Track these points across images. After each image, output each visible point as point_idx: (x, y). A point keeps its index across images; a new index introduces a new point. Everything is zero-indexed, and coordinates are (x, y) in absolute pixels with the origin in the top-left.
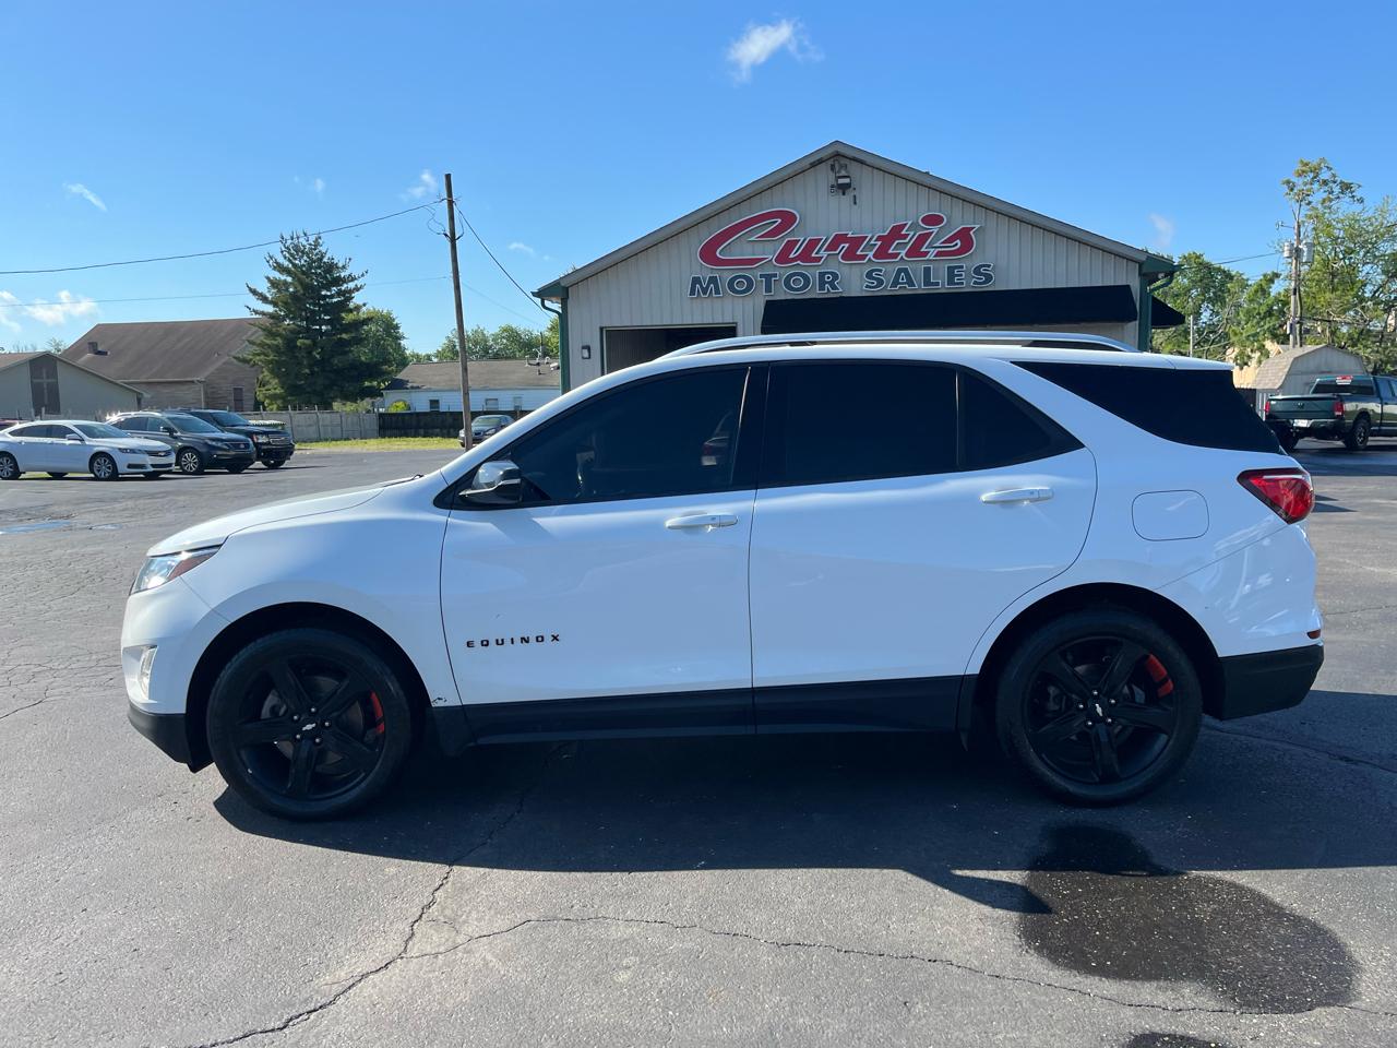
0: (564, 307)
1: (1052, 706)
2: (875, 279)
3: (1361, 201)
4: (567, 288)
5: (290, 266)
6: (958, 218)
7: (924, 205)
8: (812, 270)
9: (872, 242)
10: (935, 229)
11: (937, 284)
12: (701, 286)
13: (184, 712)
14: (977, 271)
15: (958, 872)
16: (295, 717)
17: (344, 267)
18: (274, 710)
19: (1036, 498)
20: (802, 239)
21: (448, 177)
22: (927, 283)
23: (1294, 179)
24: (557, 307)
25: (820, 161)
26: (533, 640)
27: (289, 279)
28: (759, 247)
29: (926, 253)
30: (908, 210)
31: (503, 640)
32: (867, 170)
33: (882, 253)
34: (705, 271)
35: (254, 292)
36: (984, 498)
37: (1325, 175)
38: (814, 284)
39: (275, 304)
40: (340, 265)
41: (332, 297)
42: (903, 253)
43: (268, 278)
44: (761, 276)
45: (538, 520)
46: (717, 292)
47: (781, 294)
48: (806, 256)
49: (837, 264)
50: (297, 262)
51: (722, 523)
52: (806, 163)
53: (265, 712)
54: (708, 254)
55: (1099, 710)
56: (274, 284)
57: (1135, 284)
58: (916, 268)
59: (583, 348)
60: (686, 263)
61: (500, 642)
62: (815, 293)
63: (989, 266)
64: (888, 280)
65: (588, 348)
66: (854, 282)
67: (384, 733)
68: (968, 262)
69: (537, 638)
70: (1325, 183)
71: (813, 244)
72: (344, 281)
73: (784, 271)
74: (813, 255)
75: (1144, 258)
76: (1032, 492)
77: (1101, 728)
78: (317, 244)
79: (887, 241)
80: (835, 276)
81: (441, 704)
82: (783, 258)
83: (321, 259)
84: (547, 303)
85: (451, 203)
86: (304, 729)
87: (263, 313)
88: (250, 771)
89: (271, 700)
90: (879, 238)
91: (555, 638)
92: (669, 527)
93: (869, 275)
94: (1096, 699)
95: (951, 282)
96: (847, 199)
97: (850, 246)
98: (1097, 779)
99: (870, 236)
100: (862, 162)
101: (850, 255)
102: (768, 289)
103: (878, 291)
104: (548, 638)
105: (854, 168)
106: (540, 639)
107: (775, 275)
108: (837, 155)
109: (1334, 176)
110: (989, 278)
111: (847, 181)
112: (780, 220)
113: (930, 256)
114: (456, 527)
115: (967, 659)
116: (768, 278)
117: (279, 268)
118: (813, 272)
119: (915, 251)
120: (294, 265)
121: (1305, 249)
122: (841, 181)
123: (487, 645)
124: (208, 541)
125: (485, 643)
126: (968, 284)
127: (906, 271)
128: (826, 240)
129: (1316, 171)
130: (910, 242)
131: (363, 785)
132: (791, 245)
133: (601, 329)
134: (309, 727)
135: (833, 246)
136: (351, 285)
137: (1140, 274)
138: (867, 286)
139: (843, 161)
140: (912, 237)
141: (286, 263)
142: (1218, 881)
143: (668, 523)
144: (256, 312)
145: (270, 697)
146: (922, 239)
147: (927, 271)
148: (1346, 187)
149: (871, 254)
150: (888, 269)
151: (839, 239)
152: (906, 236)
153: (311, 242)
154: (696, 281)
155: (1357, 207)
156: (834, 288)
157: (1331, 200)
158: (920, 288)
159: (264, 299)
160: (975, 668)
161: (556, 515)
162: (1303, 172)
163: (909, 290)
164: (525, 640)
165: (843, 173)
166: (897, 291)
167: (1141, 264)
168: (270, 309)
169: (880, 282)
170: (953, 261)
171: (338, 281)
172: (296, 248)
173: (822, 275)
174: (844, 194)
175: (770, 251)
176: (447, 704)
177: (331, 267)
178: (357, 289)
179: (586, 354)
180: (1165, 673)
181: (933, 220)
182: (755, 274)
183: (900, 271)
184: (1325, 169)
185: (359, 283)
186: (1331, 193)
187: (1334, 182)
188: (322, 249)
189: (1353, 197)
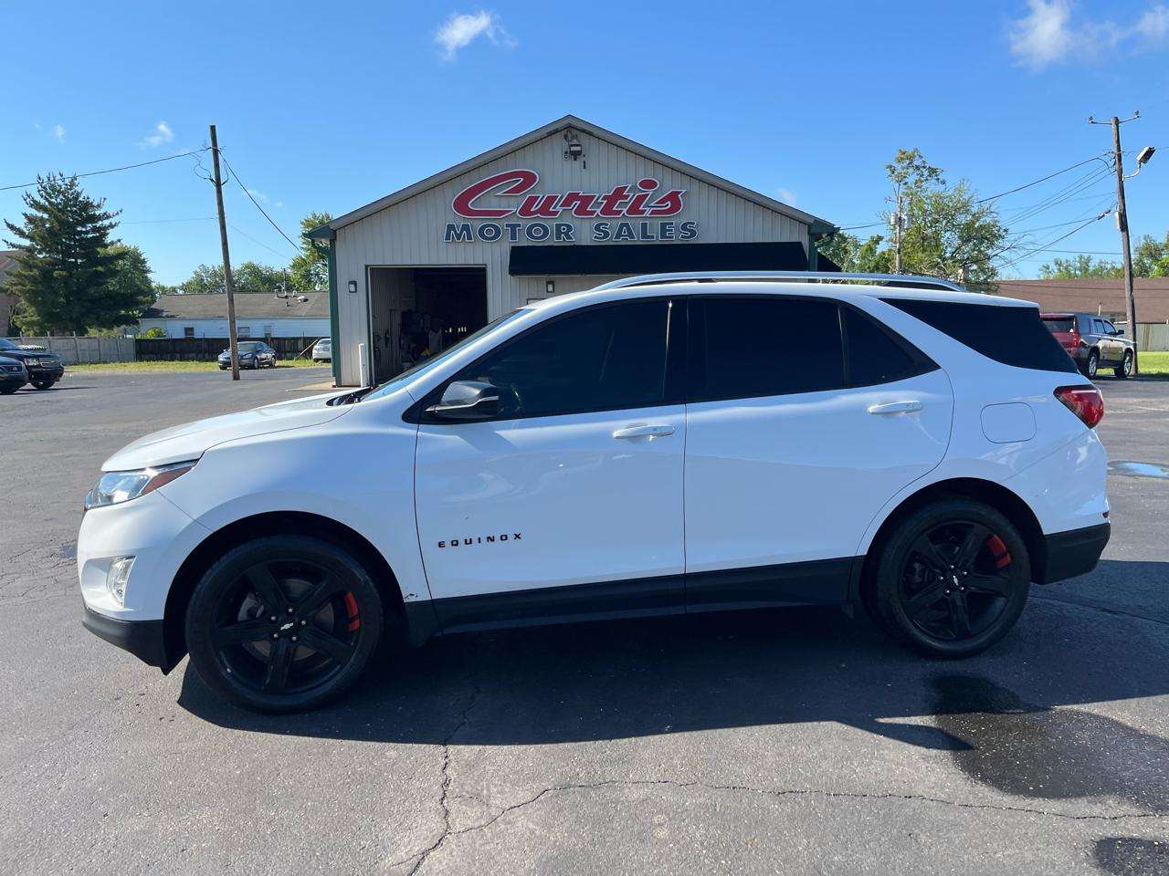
0: (333, 247)
1: (917, 579)
2: (603, 231)
3: (943, 182)
4: (335, 231)
5: (47, 204)
6: (669, 184)
7: (643, 172)
8: (550, 222)
9: (599, 201)
10: (650, 192)
11: (653, 237)
12: (455, 232)
13: (162, 618)
14: (684, 227)
15: (881, 720)
16: (273, 618)
17: (99, 206)
18: (251, 613)
19: (910, 409)
20: (542, 196)
21: (213, 128)
22: (645, 235)
23: (895, 164)
25: (556, 131)
26: (497, 538)
27: (46, 216)
28: (504, 201)
29: (643, 212)
30: (629, 175)
31: (471, 540)
32: (593, 141)
33: (607, 210)
34: (460, 220)
35: (12, 227)
36: (871, 410)
37: (917, 162)
38: (552, 232)
39: (31, 238)
40: (95, 204)
41: (87, 232)
42: (625, 210)
43: (25, 215)
44: (507, 226)
45: (502, 433)
46: (470, 238)
47: (524, 241)
48: (545, 210)
49: (570, 218)
50: (53, 200)
51: (661, 433)
52: (544, 133)
53: (242, 615)
54: (461, 205)
55: (956, 581)
56: (31, 220)
57: (805, 241)
58: (635, 223)
59: (350, 283)
60: (442, 212)
61: (468, 542)
62: (551, 241)
63: (693, 224)
64: (612, 232)
65: (355, 283)
66: (584, 234)
67: (359, 628)
68: (677, 220)
69: (501, 537)
70: (917, 168)
71: (551, 200)
72: (99, 218)
73: (525, 222)
74: (551, 209)
75: (812, 221)
76: (908, 405)
77: (957, 595)
78: (72, 185)
79: (611, 200)
80: (569, 228)
81: (412, 599)
82: (525, 211)
83: (76, 198)
85: (216, 152)
86: (282, 628)
87: (20, 247)
88: (229, 670)
89: (248, 603)
90: (605, 198)
91: (517, 536)
92: (617, 438)
93: (597, 228)
94: (953, 571)
95: (663, 236)
96: (577, 164)
97: (581, 203)
98: (954, 636)
99: (597, 195)
100: (590, 134)
101: (581, 211)
102: (513, 237)
103: (604, 242)
104: (511, 537)
105: (584, 139)
106: (504, 538)
107: (519, 225)
108: (570, 127)
109: (924, 162)
110: (693, 233)
111: (578, 148)
112: (522, 179)
113: (647, 214)
114: (426, 439)
115: (857, 544)
116: (513, 227)
117: (36, 205)
118: (551, 224)
119: (634, 209)
120: (50, 203)
121: (906, 218)
122: (573, 149)
123: (457, 545)
124: (185, 455)
125: (454, 543)
126: (676, 238)
127: (627, 225)
128: (562, 197)
129: (911, 158)
130: (630, 201)
131: (339, 676)
132: (532, 200)
133: (366, 267)
134: (287, 626)
135: (567, 202)
136: (106, 223)
137: (809, 234)
138: (596, 237)
139: (575, 132)
140: (632, 197)
141: (43, 201)
142: (1078, 713)
143: (615, 434)
144: (13, 246)
145: (248, 599)
146: (640, 199)
147: (644, 225)
148: (933, 171)
149: (598, 211)
150: (613, 224)
151: (572, 197)
152: (627, 197)
153: (67, 181)
154: (451, 227)
155: (941, 188)
156: (569, 237)
157: (921, 182)
158: (638, 240)
159: (21, 233)
160: (863, 551)
161: (515, 428)
162: (902, 159)
163: (630, 242)
164: (491, 539)
165: (575, 142)
166: (621, 242)
167: (810, 226)
168: (27, 243)
169: (606, 234)
170: (665, 219)
171: (93, 219)
172: (53, 188)
173: (558, 226)
174: (575, 159)
175: (515, 204)
176: (419, 599)
177: (87, 205)
178: (112, 226)
179: (352, 288)
180: (1004, 548)
181: (648, 184)
182: (502, 223)
183: (622, 225)
184: (918, 157)
185: (113, 221)
186: (922, 176)
187: (924, 167)
188: (78, 189)
189: (938, 179)
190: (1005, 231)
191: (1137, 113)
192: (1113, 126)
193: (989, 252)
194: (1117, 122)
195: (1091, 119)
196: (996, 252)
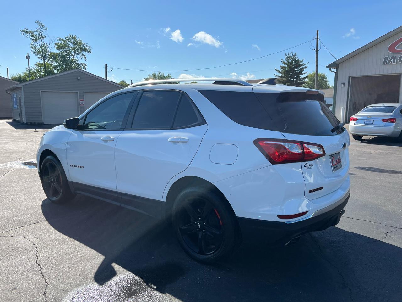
0: (337, 71)
4: (339, 64)
5: (287, 62)
12: (388, 60)
17: (302, 61)
21: (318, 31)
24: (335, 70)
27: (286, 66)
34: (391, 54)
35: (277, 70)
36: (169, 140)
39: (281, 73)
40: (301, 61)
41: (298, 70)
43: (281, 66)
46: (394, 62)
50: (289, 61)
54: (392, 49)
56: (282, 68)
60: (384, 52)
65: (344, 84)
72: (301, 65)
78: (295, 55)
83: (295, 60)
84: (332, 69)
85: (317, 39)
87: (279, 76)
94: (199, 221)
106: (81, 167)
117: (284, 63)
120: (288, 62)
125: (73, 166)
131: (59, 197)
133: (349, 77)
136: (304, 67)
141: (286, 62)
144: (277, 76)
153: (293, 55)
154: (386, 58)
159: (279, 72)
168: (280, 75)
171: (300, 66)
172: (289, 57)
176: (70, 180)
177: (298, 62)
178: (305, 68)
179: (343, 85)
185: (306, 66)
188: (296, 57)
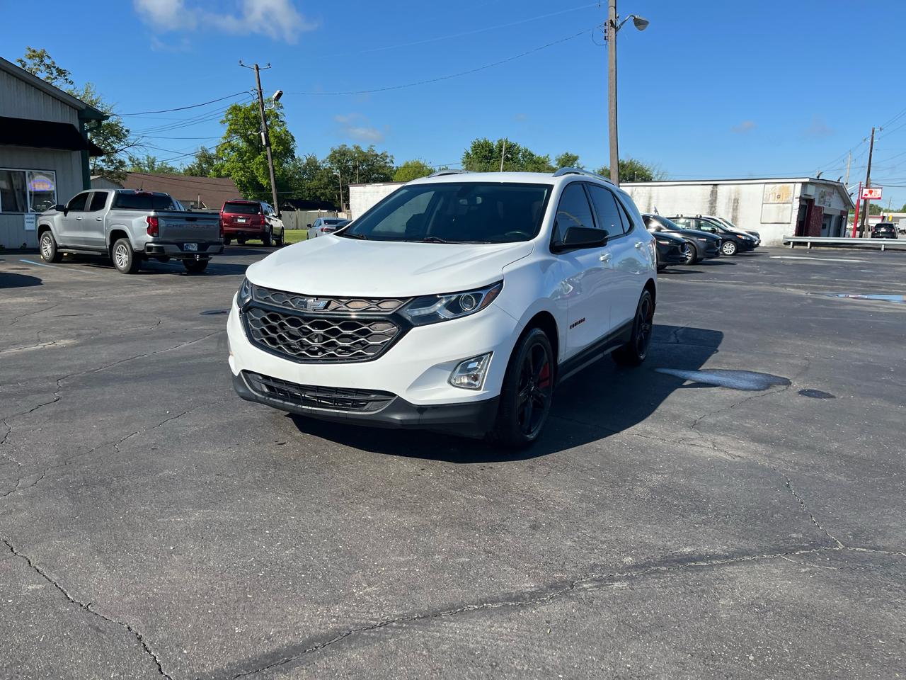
3: (71, 83)
13: (500, 393)
23: (25, 60)
31: (576, 323)
37: (47, 61)
57: (77, 125)
70: (48, 67)
75: (84, 107)
81: (560, 363)
106: (582, 320)
109: (54, 63)
125: (573, 326)
129: (41, 57)
134: (532, 389)
137: (79, 118)
143: (601, 259)
148: (61, 72)
155: (71, 87)
157: (52, 79)
160: (635, 316)
162: (34, 56)
164: (580, 322)
184: (46, 58)
186: (52, 74)
187: (54, 67)
189: (67, 79)
190: (127, 131)
191: (269, 65)
192: (255, 71)
193: (116, 146)
194: (258, 69)
195: (240, 62)
196: (122, 147)
